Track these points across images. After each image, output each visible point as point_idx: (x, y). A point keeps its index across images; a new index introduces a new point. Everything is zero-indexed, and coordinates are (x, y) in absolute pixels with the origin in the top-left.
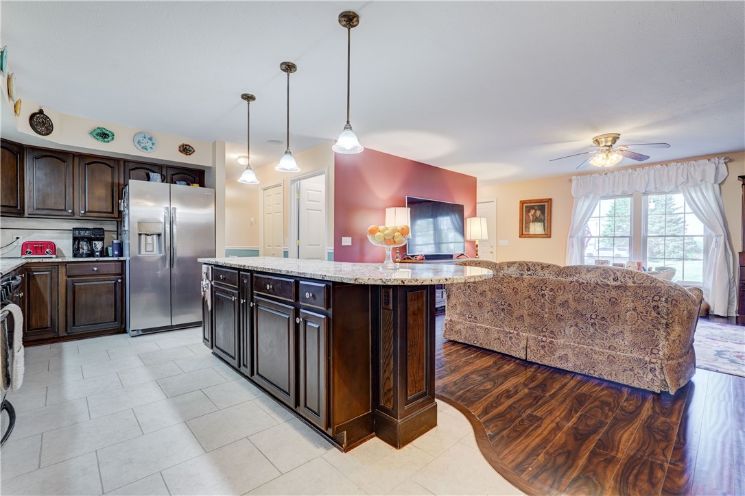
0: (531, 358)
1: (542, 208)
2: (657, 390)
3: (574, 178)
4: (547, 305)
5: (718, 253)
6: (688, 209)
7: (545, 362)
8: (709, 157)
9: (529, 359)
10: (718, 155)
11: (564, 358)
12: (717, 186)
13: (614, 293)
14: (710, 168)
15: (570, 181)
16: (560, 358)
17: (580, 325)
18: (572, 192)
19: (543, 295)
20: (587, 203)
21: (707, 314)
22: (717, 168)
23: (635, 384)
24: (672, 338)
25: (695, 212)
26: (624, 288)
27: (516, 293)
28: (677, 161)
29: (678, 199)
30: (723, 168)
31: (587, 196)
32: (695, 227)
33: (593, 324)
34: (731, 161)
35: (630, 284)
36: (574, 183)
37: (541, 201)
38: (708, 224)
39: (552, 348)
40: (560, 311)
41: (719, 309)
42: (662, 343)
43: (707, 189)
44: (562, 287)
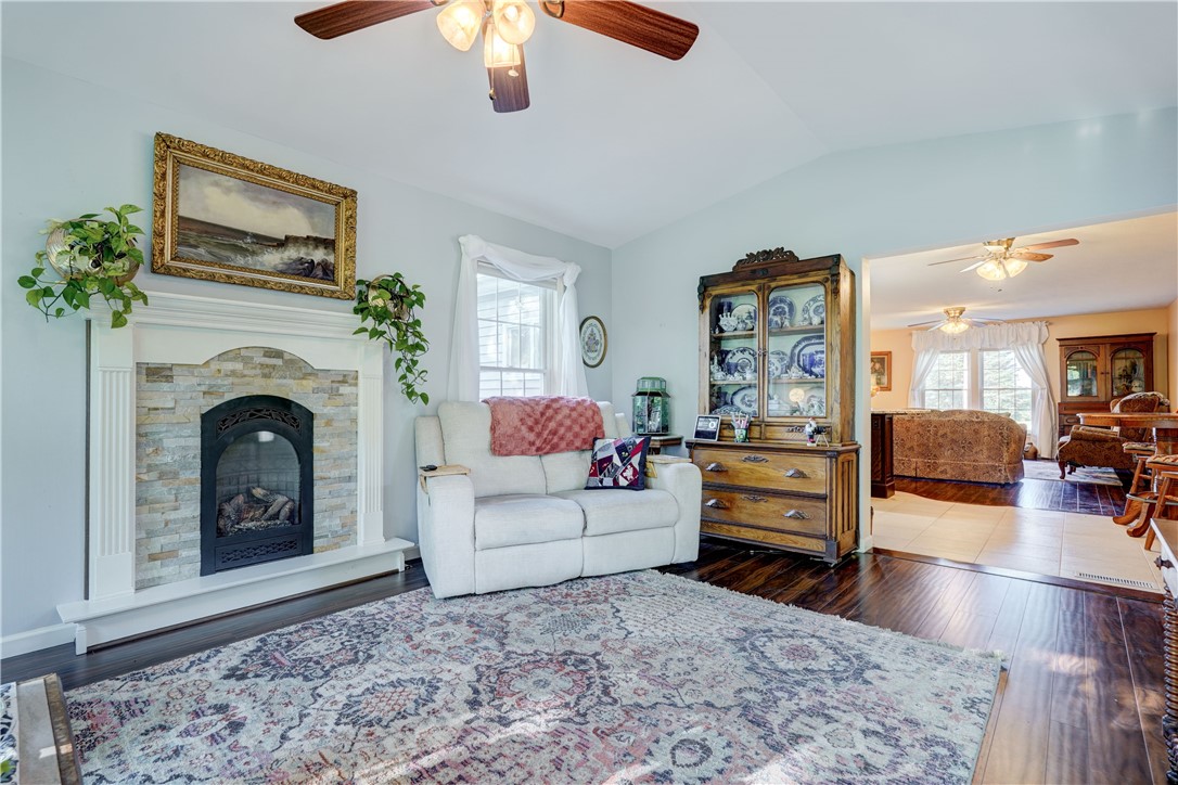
0: (920, 474)
1: (881, 361)
2: (1003, 482)
3: (914, 332)
4: (932, 438)
5: (1042, 404)
6: (1019, 366)
7: (931, 476)
8: (1033, 320)
9: (918, 475)
10: (1041, 319)
11: (944, 472)
12: (1040, 346)
13: (976, 426)
14: (1035, 329)
15: (911, 334)
16: (942, 472)
17: (955, 448)
18: (913, 346)
19: (929, 431)
20: (927, 358)
21: (1035, 456)
22: (1040, 330)
23: (990, 481)
24: (1011, 450)
25: (1024, 368)
26: (983, 422)
27: (908, 431)
28: (1008, 322)
29: (1010, 356)
30: (1044, 329)
31: (927, 351)
32: (1024, 380)
33: (963, 447)
34: (1050, 324)
35: (986, 420)
36: (914, 337)
37: (880, 353)
38: (1035, 379)
39: (935, 466)
40: (941, 440)
41: (1044, 453)
42: (1005, 454)
43: (1033, 348)
44: (942, 424)
